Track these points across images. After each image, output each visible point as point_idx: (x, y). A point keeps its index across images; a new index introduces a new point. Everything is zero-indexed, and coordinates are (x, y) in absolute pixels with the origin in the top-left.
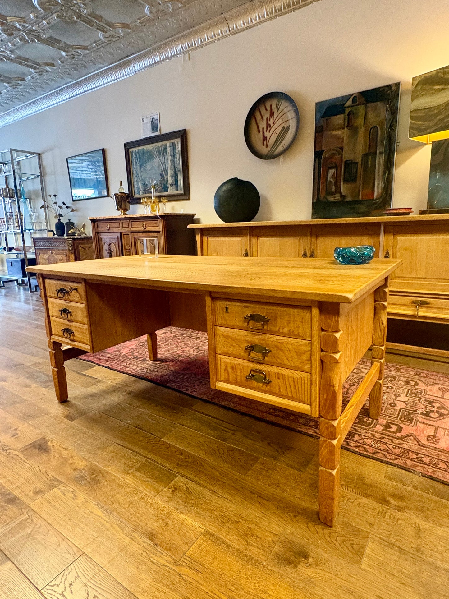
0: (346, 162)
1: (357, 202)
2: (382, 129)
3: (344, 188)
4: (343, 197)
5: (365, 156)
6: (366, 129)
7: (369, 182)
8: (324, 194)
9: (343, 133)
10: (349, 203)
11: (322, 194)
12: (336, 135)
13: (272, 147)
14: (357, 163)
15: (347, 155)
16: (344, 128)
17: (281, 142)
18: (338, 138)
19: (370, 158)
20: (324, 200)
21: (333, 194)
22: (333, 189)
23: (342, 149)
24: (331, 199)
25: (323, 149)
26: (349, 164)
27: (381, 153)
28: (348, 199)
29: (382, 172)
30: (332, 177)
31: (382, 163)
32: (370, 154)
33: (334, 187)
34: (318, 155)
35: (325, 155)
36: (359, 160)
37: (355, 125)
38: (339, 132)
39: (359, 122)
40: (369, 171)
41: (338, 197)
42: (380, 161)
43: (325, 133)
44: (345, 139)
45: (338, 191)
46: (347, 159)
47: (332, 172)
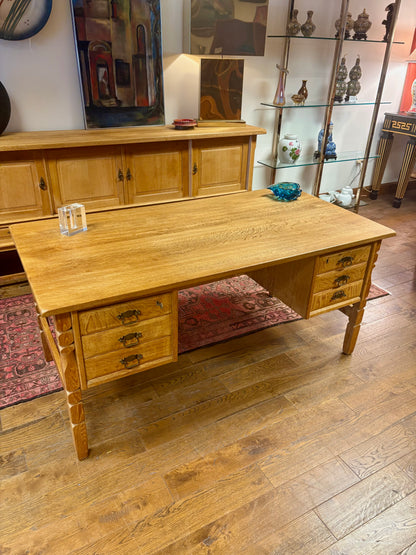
0: (116, 60)
1: (133, 108)
2: (148, 29)
3: (119, 92)
4: (119, 102)
5: (136, 57)
6: (133, 26)
7: (142, 87)
8: (98, 98)
9: (108, 24)
10: (126, 109)
11: (96, 99)
12: (101, 25)
13: (7, 19)
14: (128, 64)
15: (116, 54)
16: (109, 18)
17: (21, 15)
18: (104, 29)
19: (140, 60)
20: (99, 105)
21: (107, 98)
22: (107, 93)
23: (110, 44)
24: (106, 104)
25: (88, 39)
26: (120, 63)
27: (150, 57)
28: (124, 105)
29: (152, 79)
30: (104, 77)
31: (152, 69)
32: (140, 56)
33: (107, 90)
34: (82, 46)
35: (92, 48)
36: (130, 60)
37: (121, 17)
38: (104, 22)
39: (125, 15)
40: (141, 74)
41: (113, 102)
42: (150, 65)
43: (87, 19)
44: (112, 32)
45: (112, 94)
46: (117, 57)
47: (102, 71)
